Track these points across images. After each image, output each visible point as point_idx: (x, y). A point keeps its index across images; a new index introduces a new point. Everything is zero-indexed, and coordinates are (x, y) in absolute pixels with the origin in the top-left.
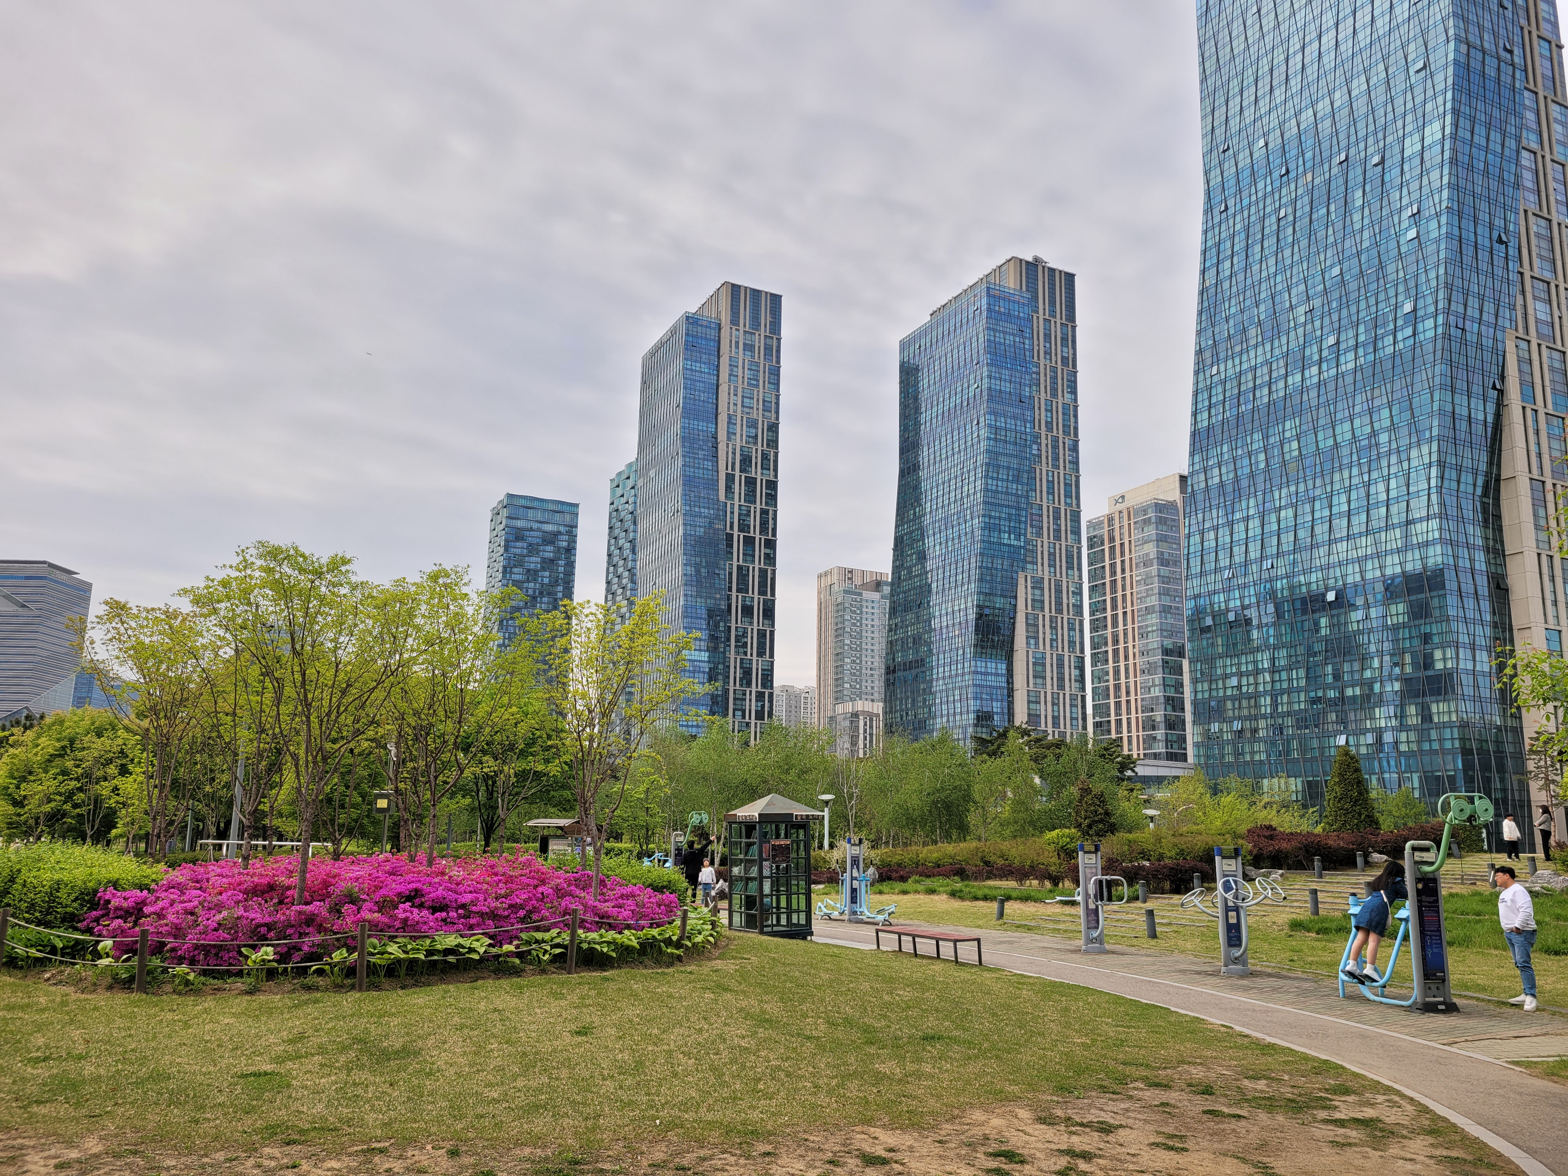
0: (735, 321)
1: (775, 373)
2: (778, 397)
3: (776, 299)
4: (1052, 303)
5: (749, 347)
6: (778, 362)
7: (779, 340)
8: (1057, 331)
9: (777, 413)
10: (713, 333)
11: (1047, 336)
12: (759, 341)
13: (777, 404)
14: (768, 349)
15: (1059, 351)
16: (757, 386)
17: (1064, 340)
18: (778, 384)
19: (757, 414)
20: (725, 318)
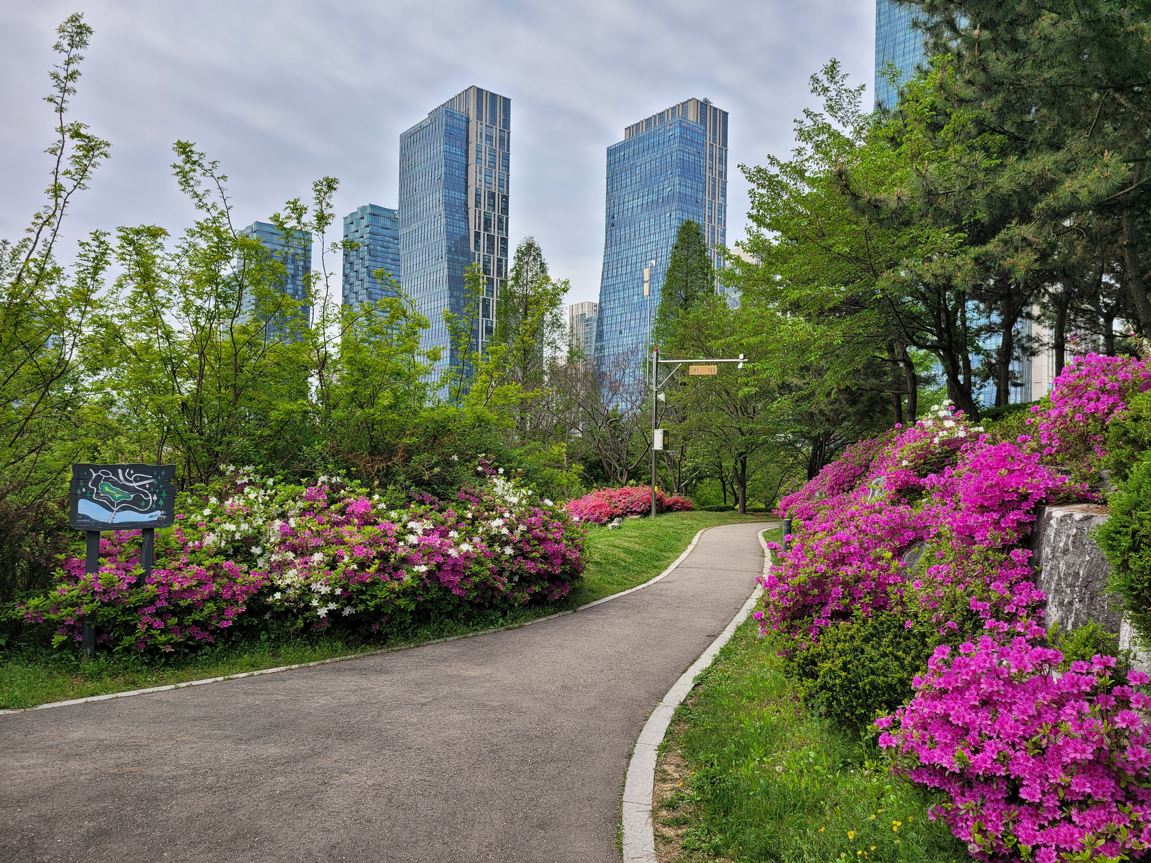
0: (479, 118)
1: (506, 158)
2: (508, 176)
3: (507, 102)
4: (715, 133)
5: (489, 138)
6: (508, 150)
7: (509, 133)
8: (717, 153)
9: (508, 188)
10: (464, 124)
11: (711, 156)
12: (496, 133)
13: (508, 181)
14: (502, 139)
15: (718, 167)
16: (495, 167)
17: (721, 159)
18: (508, 167)
19: (495, 189)
20: (473, 114)
